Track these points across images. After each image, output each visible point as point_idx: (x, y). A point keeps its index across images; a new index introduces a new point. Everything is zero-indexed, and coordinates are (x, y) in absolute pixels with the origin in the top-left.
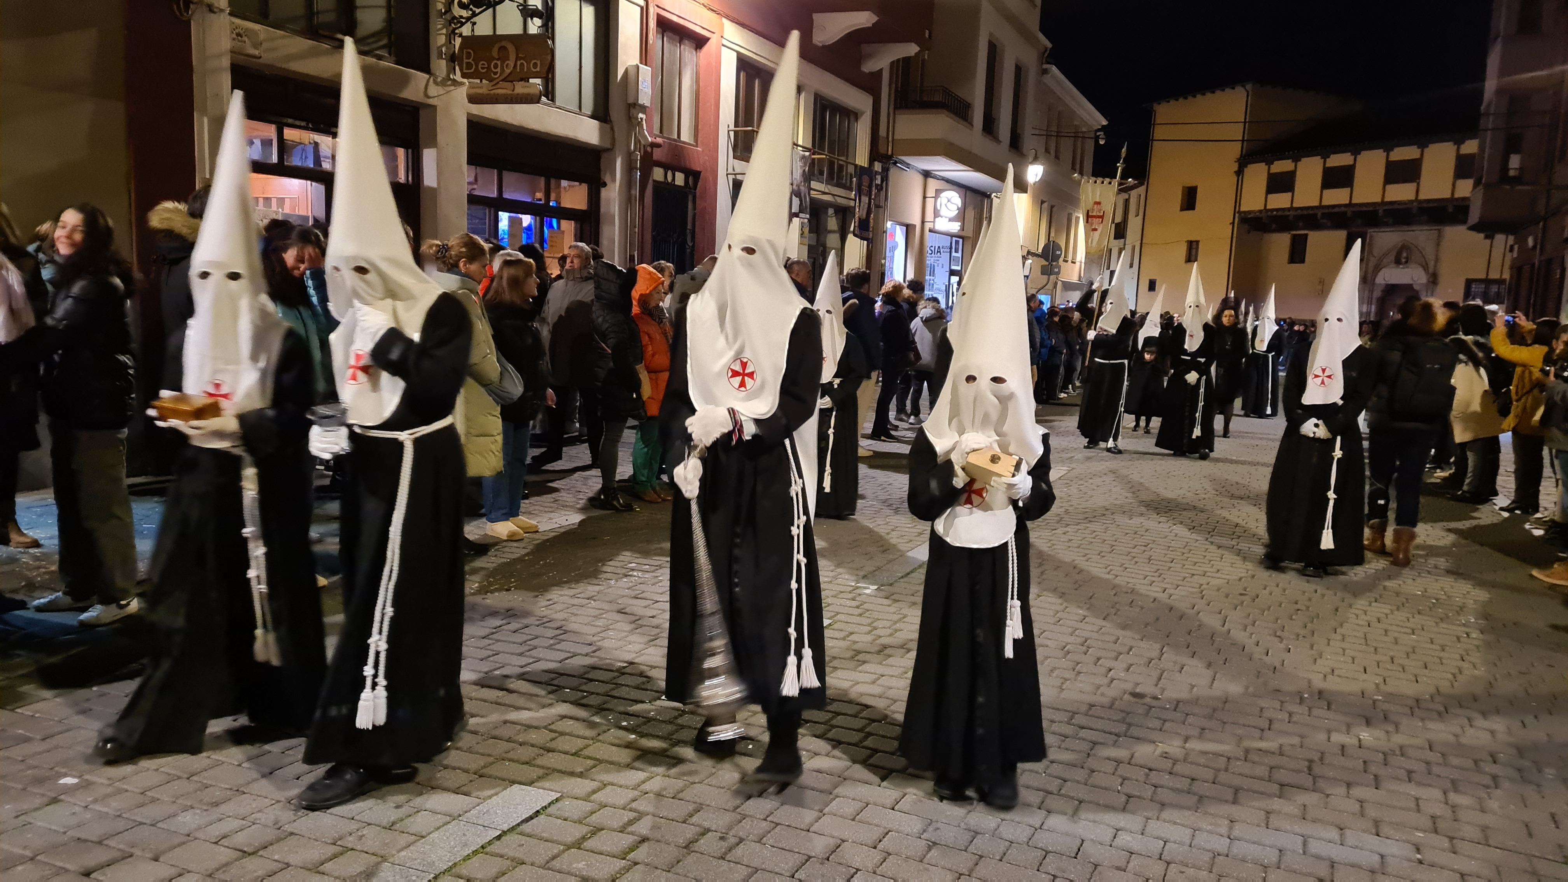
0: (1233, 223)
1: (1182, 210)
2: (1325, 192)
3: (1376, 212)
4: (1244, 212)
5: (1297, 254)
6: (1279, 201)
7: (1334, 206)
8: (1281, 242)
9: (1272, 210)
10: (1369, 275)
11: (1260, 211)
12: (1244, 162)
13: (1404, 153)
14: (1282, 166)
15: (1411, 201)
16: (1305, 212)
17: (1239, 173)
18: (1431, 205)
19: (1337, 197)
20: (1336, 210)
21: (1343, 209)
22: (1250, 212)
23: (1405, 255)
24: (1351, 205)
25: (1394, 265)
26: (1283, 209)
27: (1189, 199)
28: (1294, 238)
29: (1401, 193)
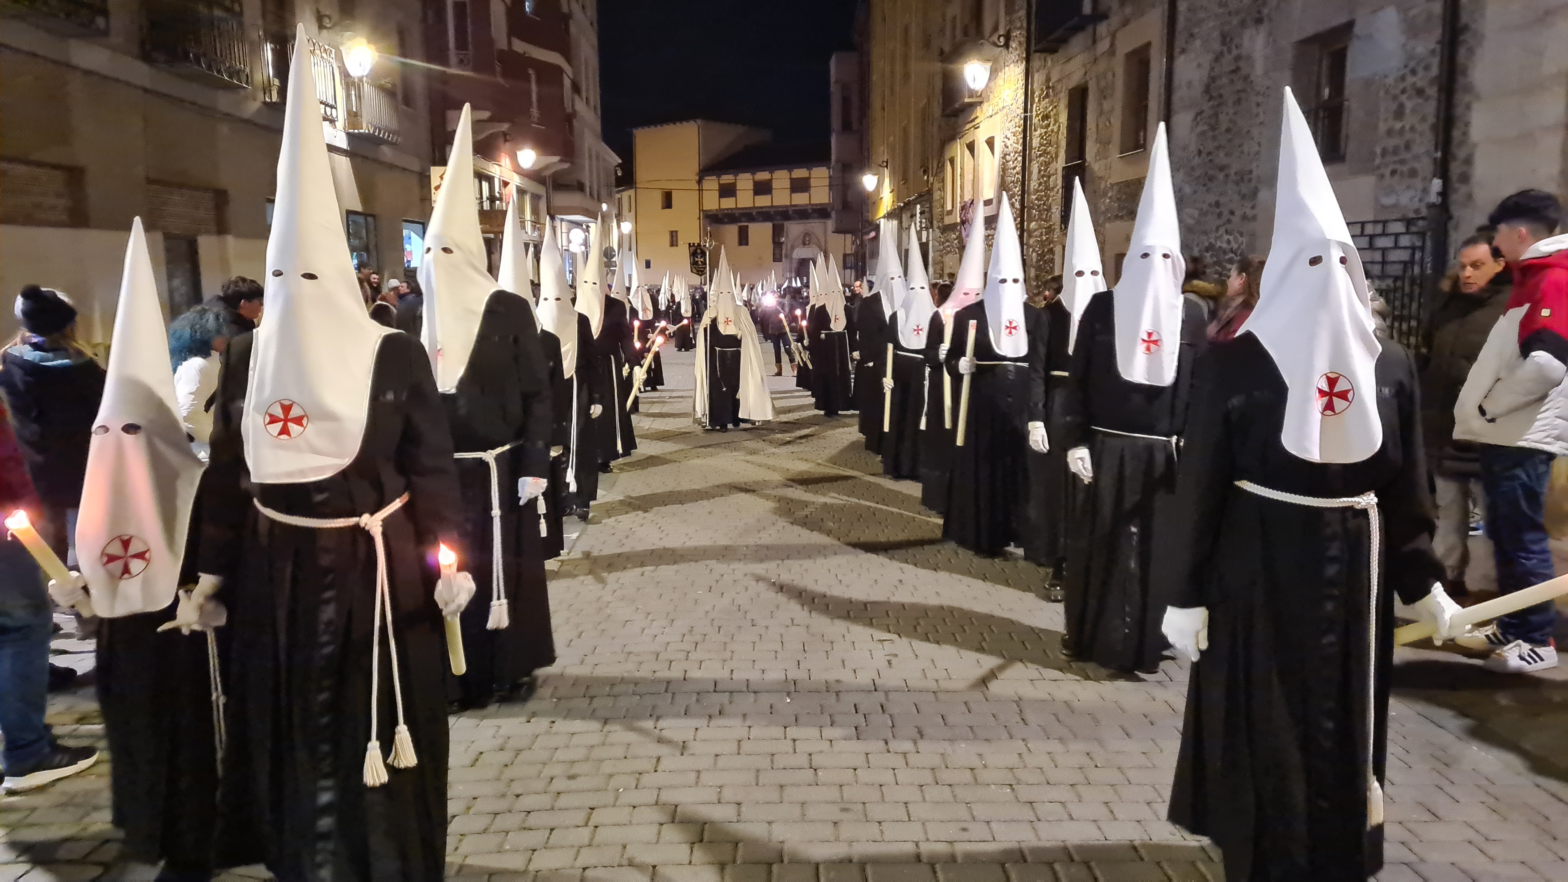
0: (699, 218)
1: (663, 208)
3: (787, 211)
4: (706, 211)
5: (743, 239)
6: (728, 203)
7: (762, 207)
8: (731, 231)
9: (724, 210)
10: (789, 252)
11: (717, 210)
12: (703, 174)
13: (800, 173)
14: (727, 179)
15: (807, 205)
16: (745, 211)
17: (699, 182)
18: (819, 207)
19: (763, 201)
20: (764, 210)
21: (768, 210)
22: (710, 211)
23: (807, 239)
24: (772, 206)
25: (802, 246)
26: (731, 209)
27: (667, 201)
28: (740, 228)
29: (800, 199)
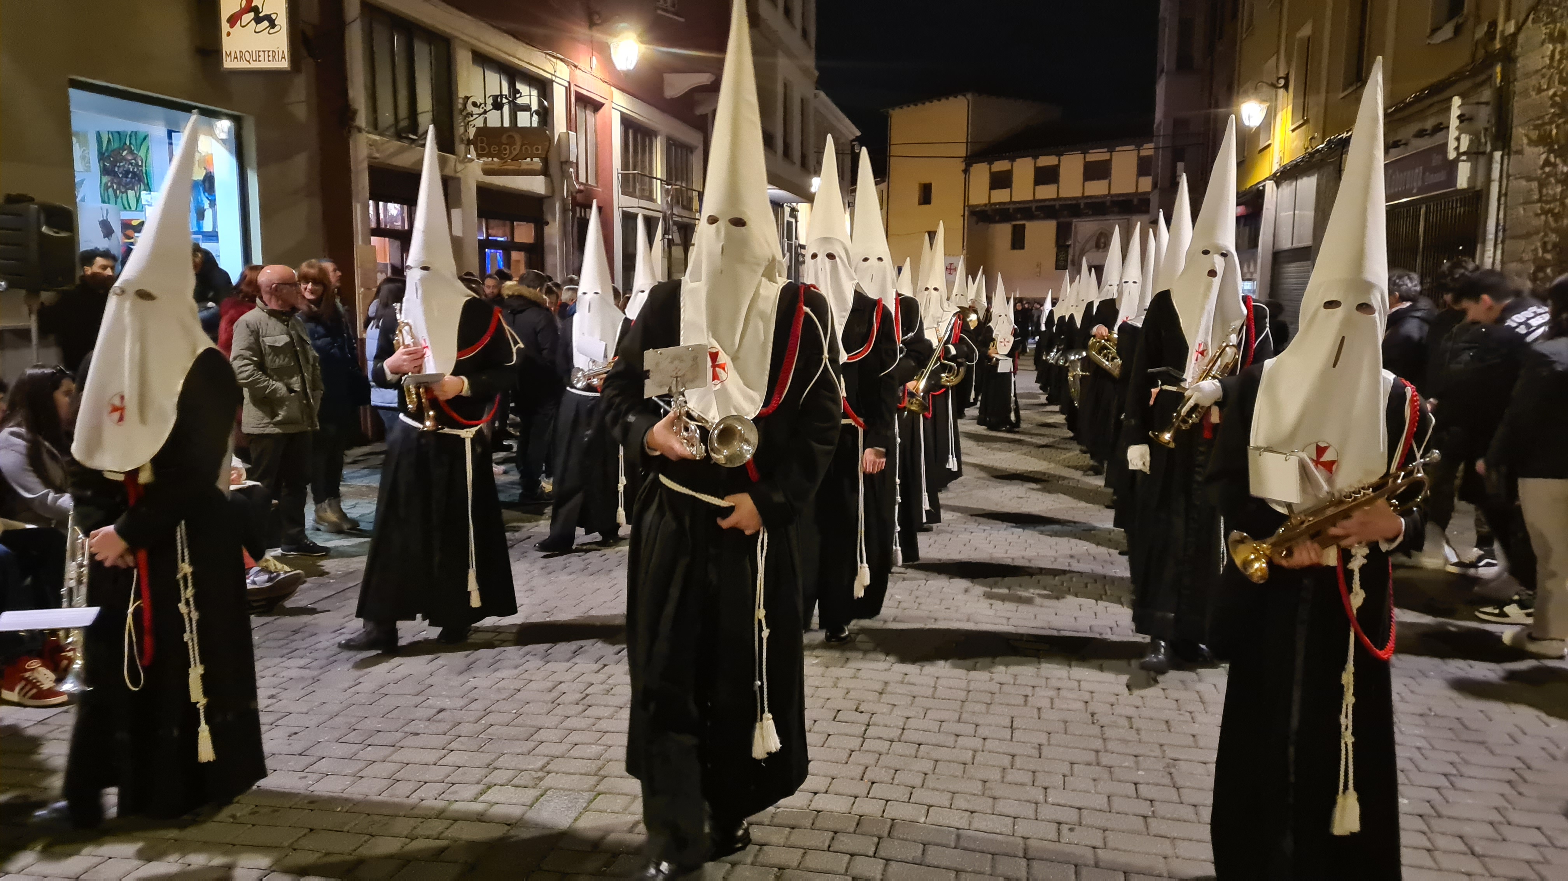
0: (964, 216)
1: (920, 204)
2: (1037, 188)
4: (973, 206)
5: (1018, 242)
6: (1001, 196)
8: (1003, 232)
9: (995, 204)
10: (1076, 258)
11: (985, 205)
12: (970, 160)
13: (1097, 155)
14: (1001, 166)
15: (1105, 196)
17: (966, 171)
18: (1121, 199)
19: (1046, 192)
20: (1047, 203)
21: (1052, 203)
22: (977, 206)
23: (1103, 240)
25: (1094, 250)
26: (1004, 203)
27: (926, 195)
28: (1015, 226)
29: (1097, 188)
